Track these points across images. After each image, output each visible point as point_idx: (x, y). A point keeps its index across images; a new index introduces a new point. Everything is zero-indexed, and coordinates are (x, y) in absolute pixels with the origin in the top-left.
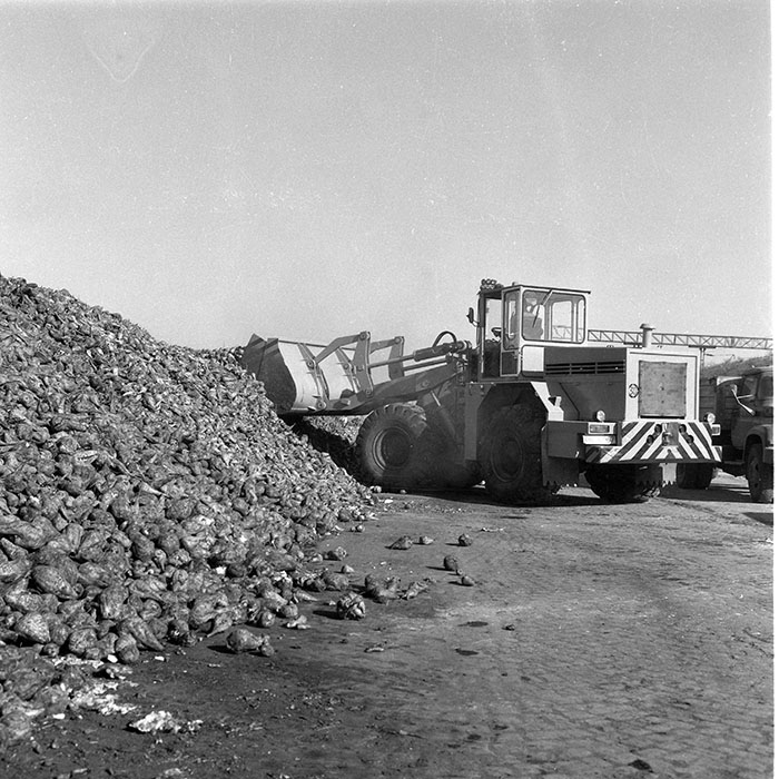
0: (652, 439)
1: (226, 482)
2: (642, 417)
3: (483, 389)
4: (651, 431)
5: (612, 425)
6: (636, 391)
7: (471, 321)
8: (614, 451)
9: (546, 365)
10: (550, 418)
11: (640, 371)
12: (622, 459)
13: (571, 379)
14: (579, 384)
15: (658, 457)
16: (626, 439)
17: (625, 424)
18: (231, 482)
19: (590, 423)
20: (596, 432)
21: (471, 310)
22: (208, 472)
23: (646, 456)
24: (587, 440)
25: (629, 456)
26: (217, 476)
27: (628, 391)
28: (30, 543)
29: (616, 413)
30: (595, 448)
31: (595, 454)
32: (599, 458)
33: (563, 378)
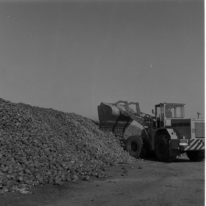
0: (199, 144)
1: (92, 154)
2: (196, 138)
3: (155, 131)
4: (199, 142)
5: (188, 140)
6: (194, 131)
7: (153, 113)
8: (188, 147)
9: (171, 124)
10: (171, 138)
11: (195, 125)
12: (191, 149)
13: (177, 128)
14: (179, 129)
15: (201, 149)
16: (191, 144)
17: (191, 140)
18: (93, 154)
19: (181, 140)
20: (183, 142)
21: (153, 110)
22: (89, 152)
23: (198, 148)
24: (180, 144)
25: (193, 148)
26: (91, 153)
27: (192, 131)
28: (26, 164)
29: (189, 137)
30: (183, 146)
31: (183, 148)
32: (184, 149)
33: (176, 128)
